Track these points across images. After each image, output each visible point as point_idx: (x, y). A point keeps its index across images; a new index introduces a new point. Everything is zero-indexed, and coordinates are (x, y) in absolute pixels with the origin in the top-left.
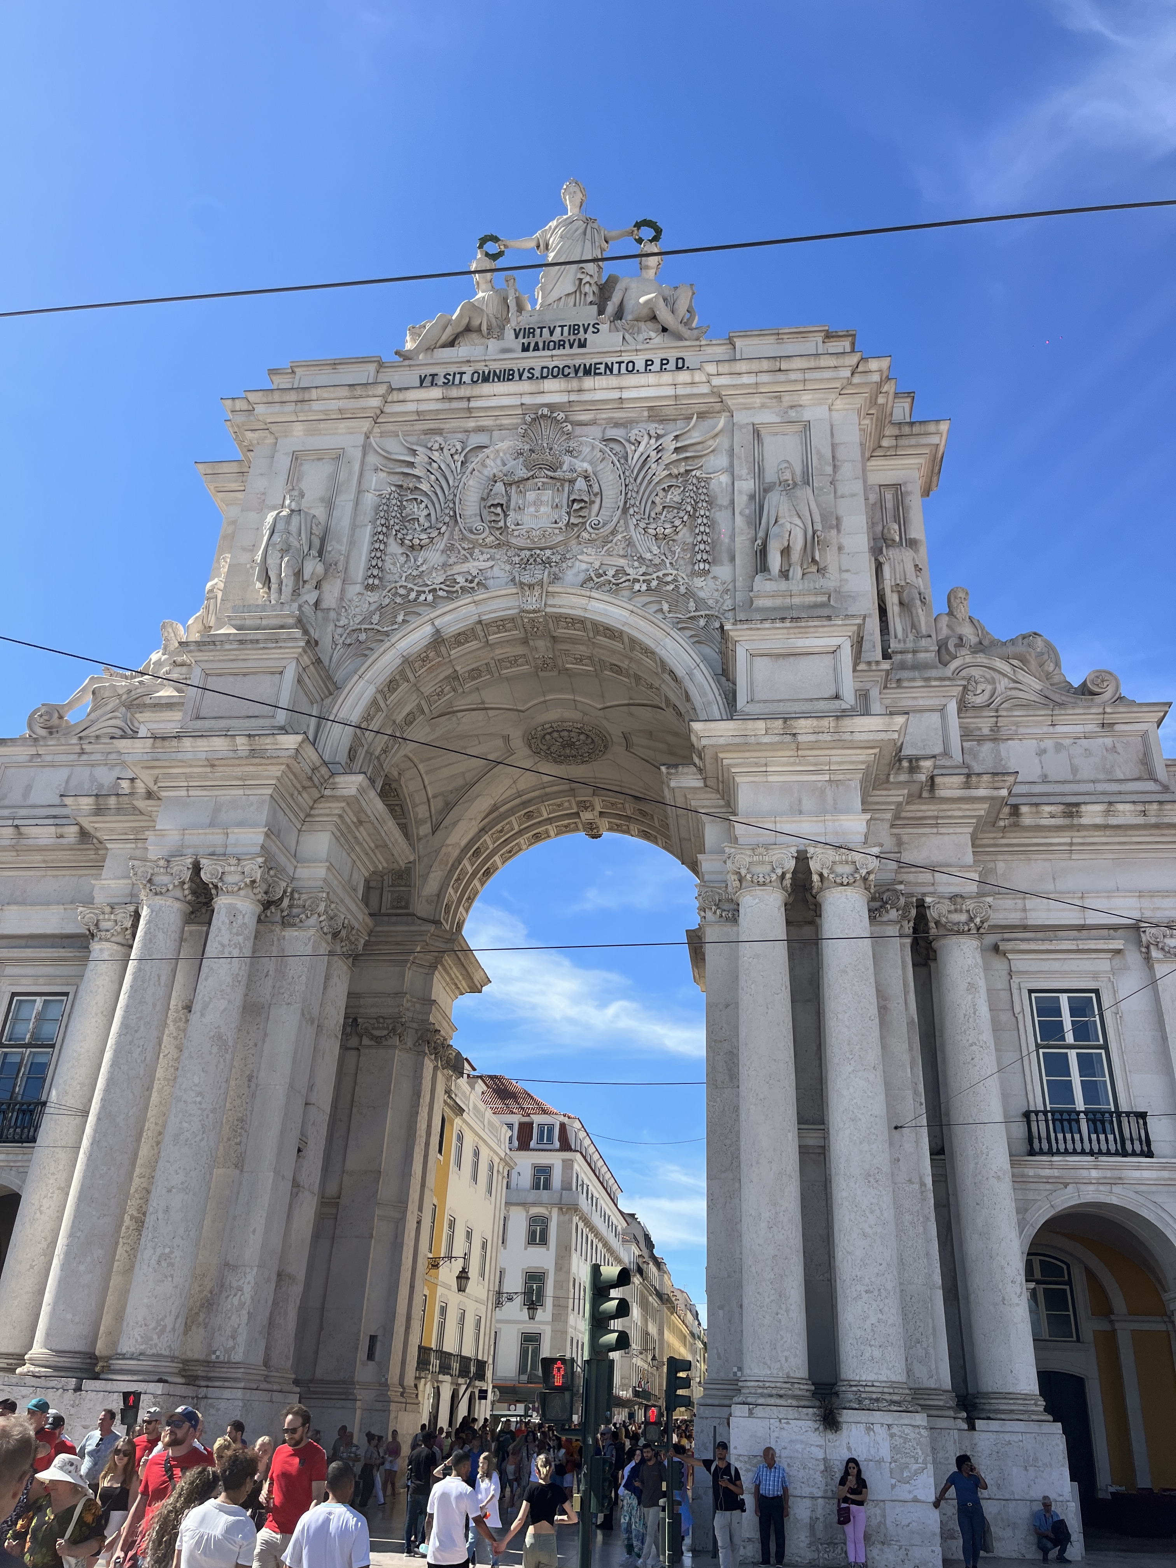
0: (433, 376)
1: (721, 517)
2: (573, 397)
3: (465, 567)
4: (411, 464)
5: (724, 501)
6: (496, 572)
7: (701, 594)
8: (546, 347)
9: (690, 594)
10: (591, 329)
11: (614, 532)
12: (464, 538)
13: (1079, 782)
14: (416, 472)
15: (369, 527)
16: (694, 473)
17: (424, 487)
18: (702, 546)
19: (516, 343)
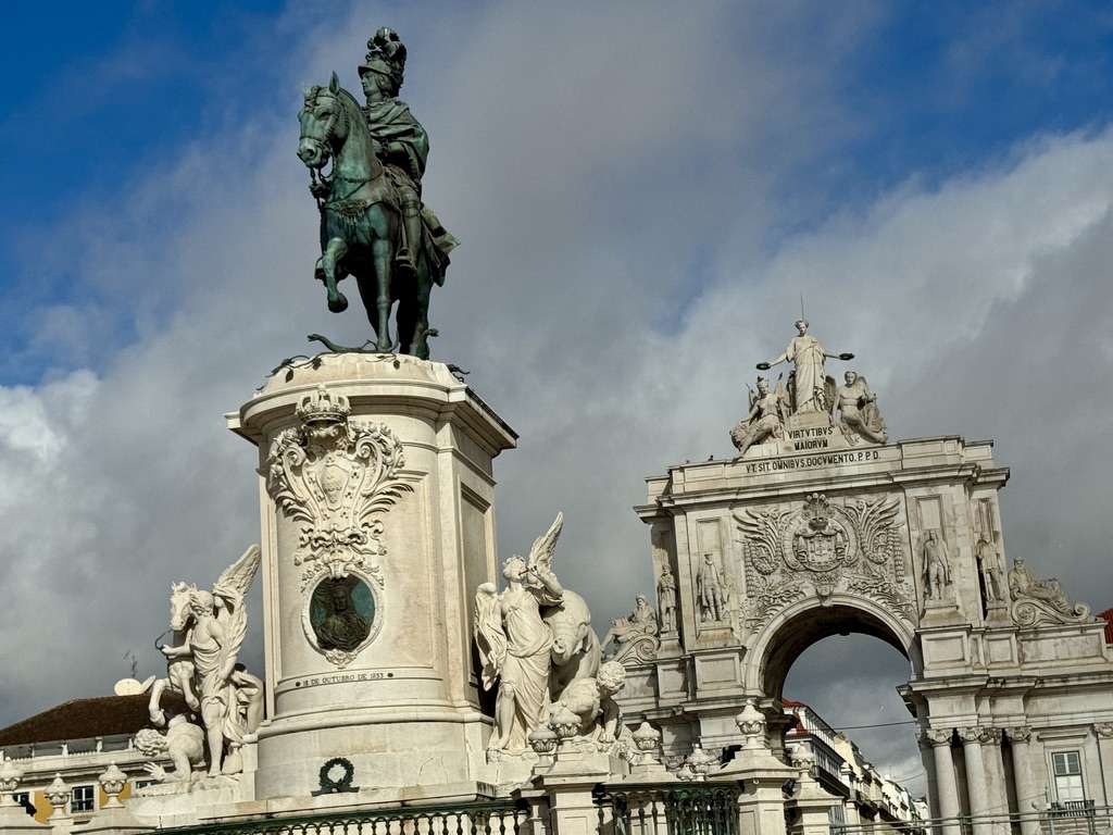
0: (753, 465)
1: (906, 549)
2: (829, 487)
3: (793, 583)
4: (756, 526)
5: (906, 541)
7: (901, 593)
8: (807, 447)
9: (896, 593)
10: (828, 432)
11: (857, 560)
12: (788, 567)
13: (1071, 659)
15: (742, 562)
16: (891, 526)
18: (899, 568)
19: (790, 442)
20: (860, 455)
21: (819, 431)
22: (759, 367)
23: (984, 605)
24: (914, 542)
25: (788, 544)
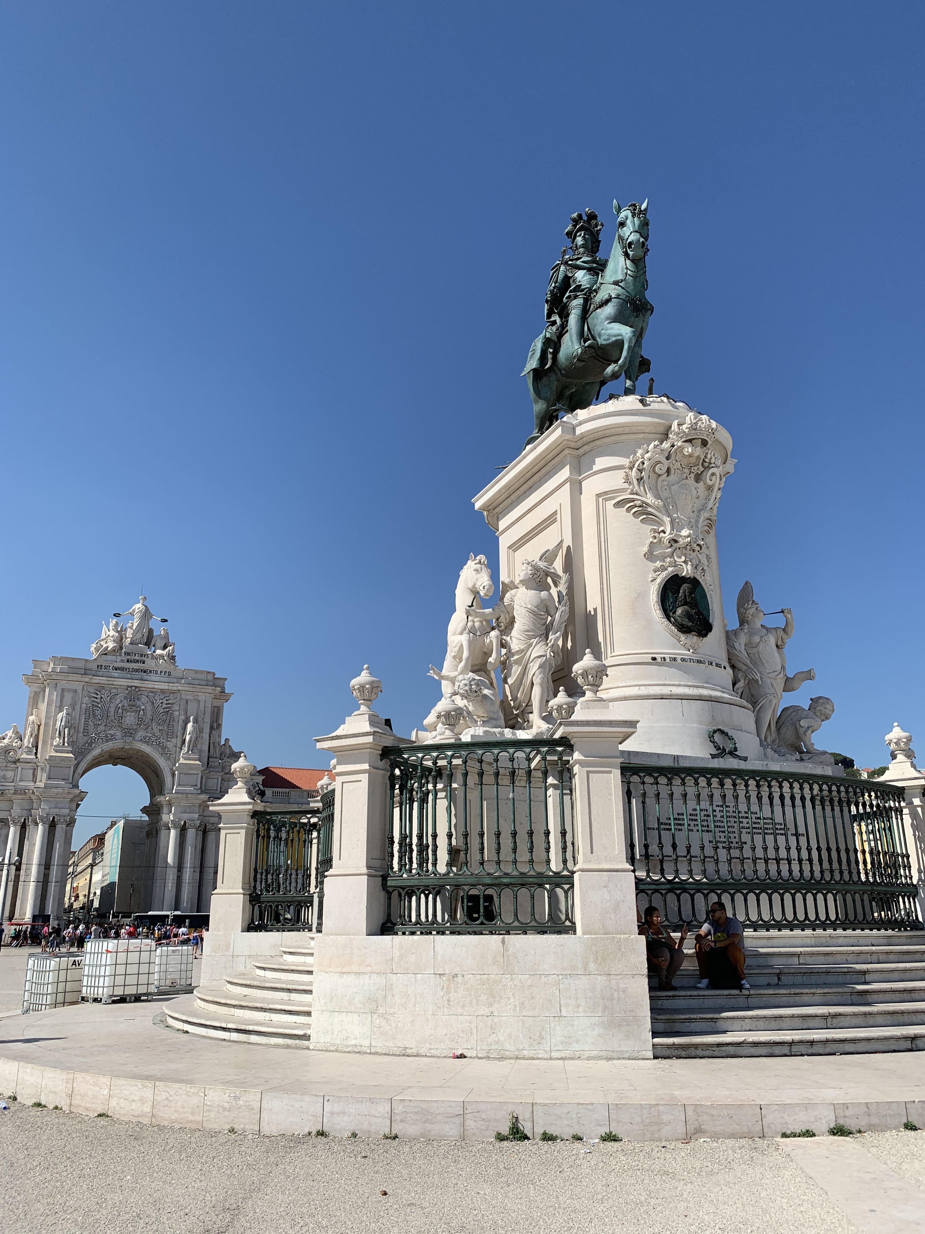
1: (175, 724)
2: (142, 685)
3: (110, 732)
4: (96, 698)
5: (176, 720)
6: (118, 734)
8: (134, 662)
10: (146, 656)
11: (149, 726)
12: (110, 723)
14: (98, 701)
15: (84, 716)
16: (170, 711)
17: (100, 706)
19: (125, 658)
20: (161, 672)
21: (142, 655)
22: (115, 615)
23: (208, 760)
24: (181, 722)
25: (112, 710)
